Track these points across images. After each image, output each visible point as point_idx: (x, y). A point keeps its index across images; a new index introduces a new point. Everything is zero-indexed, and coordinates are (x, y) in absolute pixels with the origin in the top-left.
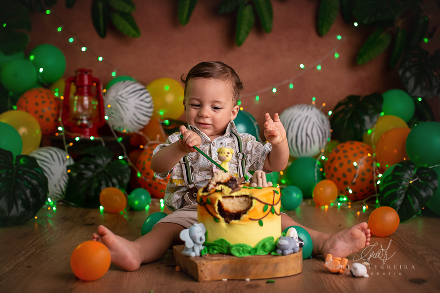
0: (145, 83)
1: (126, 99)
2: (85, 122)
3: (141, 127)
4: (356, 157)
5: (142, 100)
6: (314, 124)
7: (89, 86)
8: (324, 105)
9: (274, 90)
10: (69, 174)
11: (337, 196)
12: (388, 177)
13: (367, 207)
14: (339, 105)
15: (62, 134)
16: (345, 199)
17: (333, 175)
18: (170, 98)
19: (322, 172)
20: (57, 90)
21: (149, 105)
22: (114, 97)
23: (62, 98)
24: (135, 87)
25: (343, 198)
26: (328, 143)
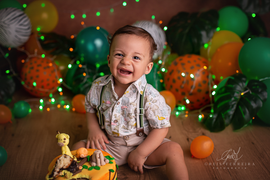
3: (22, 44)
11: (175, 106)
12: (221, 89)
13: (203, 116)
16: (183, 108)
17: (171, 86)
19: (162, 83)
25: (181, 107)
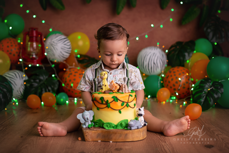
0: (67, 35)
1: (57, 44)
2: (34, 56)
3: (65, 59)
4: (180, 75)
5: (65, 44)
6: (158, 57)
7: (36, 37)
8: (163, 47)
9: (137, 39)
10: (25, 85)
11: (169, 96)
12: (197, 87)
13: (186, 102)
14: (172, 46)
15: (22, 63)
17: (168, 85)
18: (81, 43)
19: (162, 83)
20: (19, 39)
21: (69, 47)
22: (50, 43)
23: (22, 43)
24: (61, 37)
25: (173, 97)
26: (166, 68)
